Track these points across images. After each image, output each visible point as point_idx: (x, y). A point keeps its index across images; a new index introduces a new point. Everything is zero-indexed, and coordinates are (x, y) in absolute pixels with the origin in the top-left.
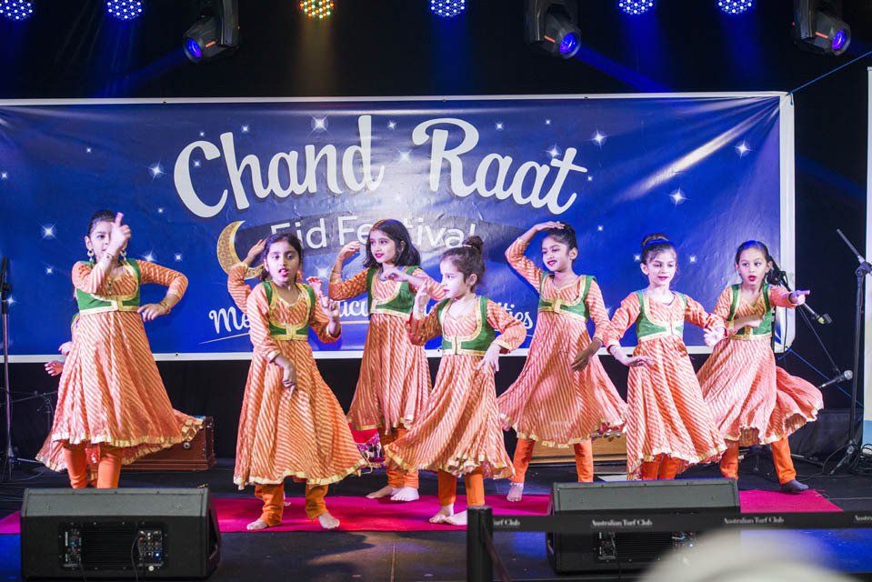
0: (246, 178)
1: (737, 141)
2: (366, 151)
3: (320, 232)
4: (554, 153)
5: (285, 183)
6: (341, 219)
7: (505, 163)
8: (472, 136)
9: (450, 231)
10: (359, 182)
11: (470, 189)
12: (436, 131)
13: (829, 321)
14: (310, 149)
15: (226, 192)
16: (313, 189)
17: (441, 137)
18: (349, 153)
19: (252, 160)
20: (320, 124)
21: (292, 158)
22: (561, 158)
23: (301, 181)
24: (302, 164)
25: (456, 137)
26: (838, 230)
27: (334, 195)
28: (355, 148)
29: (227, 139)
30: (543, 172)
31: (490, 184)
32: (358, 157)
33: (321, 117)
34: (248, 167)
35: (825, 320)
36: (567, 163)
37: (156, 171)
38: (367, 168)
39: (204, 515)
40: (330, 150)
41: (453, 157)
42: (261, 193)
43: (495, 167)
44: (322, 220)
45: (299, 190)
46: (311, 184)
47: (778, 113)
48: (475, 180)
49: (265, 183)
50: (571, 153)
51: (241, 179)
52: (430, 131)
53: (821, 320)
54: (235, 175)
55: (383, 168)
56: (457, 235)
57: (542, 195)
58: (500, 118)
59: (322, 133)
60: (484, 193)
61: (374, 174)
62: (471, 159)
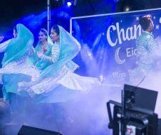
5: (129, 36)
14: (135, 26)
15: (117, 39)
16: (136, 38)
19: (122, 30)
20: (138, 18)
21: (131, 29)
23: (133, 36)
24: (133, 31)
29: (117, 24)
34: (122, 32)
37: (103, 34)
40: (139, 26)
42: (124, 39)
51: (120, 35)
59: (138, 21)
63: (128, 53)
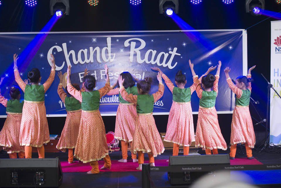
0: (71, 58)
1: (229, 45)
2: (109, 49)
3: (94, 75)
4: (170, 49)
5: (83, 59)
6: (101, 71)
7: (154, 52)
8: (143, 44)
9: (136, 75)
10: (107, 59)
11: (143, 61)
12: (132, 42)
13: (259, 103)
14: (91, 48)
15: (64, 62)
16: (92, 61)
17: (133, 44)
18: (104, 49)
19: (72, 52)
20: (94, 40)
21: (85, 51)
22: (172, 51)
23: (88, 59)
24: (89, 53)
25: (138, 44)
26: (261, 74)
27: (99, 63)
28: (106, 48)
29: (64, 45)
30: (166, 55)
31: (149, 59)
32: (107, 50)
33: (94, 38)
34: (71, 54)
35: (257, 103)
36: (174, 53)
37: (42, 55)
38: (110, 54)
39: (57, 167)
40: (98, 49)
41: (137, 51)
42: (76, 62)
43: (151, 54)
44: (95, 71)
45: (88, 61)
46: (91, 59)
47: (242, 36)
48: (144, 58)
49: (77, 60)
50: (175, 49)
51: (69, 58)
52: (130, 42)
53: (256, 103)
54: (67, 57)
55: (115, 54)
56: (139, 76)
57: (166, 63)
58: (152, 38)
59: (95, 43)
60: (148, 62)
61: (112, 56)
62: (143, 51)
63: (81, 77)
